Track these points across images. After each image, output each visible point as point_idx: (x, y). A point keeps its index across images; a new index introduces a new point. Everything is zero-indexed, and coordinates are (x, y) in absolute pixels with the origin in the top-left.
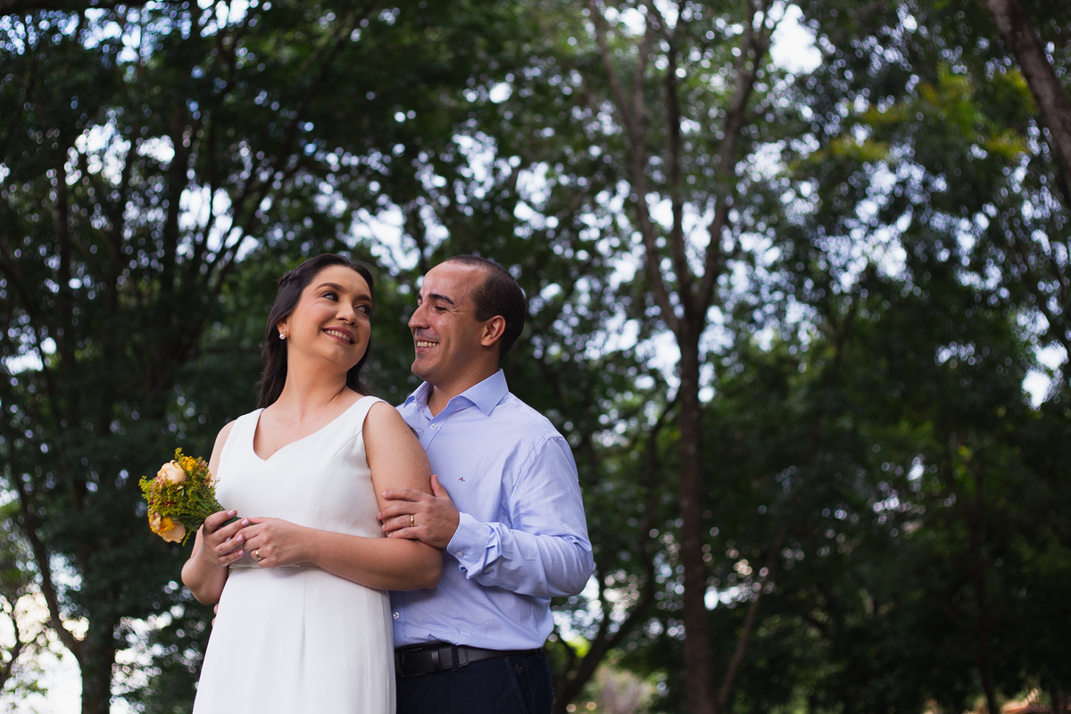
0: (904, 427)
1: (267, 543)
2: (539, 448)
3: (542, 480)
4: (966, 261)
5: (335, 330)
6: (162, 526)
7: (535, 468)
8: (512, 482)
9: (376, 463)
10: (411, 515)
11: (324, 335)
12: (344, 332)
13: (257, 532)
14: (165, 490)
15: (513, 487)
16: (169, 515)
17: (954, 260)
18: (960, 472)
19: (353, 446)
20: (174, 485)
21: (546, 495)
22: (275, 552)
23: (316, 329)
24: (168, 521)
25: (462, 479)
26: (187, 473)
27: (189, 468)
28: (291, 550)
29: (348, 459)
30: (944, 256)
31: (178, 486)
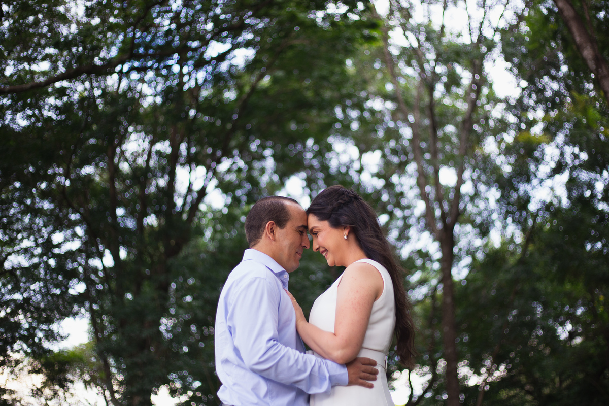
0: (568, 286)
4: (600, 196)
17: (593, 196)
18: (601, 309)
30: (588, 194)
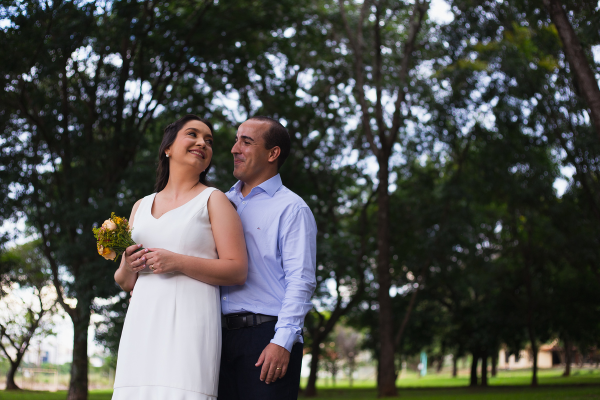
0: (493, 205)
1: (158, 261)
4: (526, 122)
5: (196, 151)
6: (104, 252)
9: (214, 221)
11: (189, 154)
12: (200, 152)
13: (153, 255)
14: (106, 233)
16: (108, 246)
17: (520, 121)
18: (520, 229)
20: (110, 231)
22: (162, 266)
23: (185, 151)
24: (107, 249)
25: (259, 228)
26: (117, 225)
28: (170, 265)
30: (514, 119)
31: (112, 232)
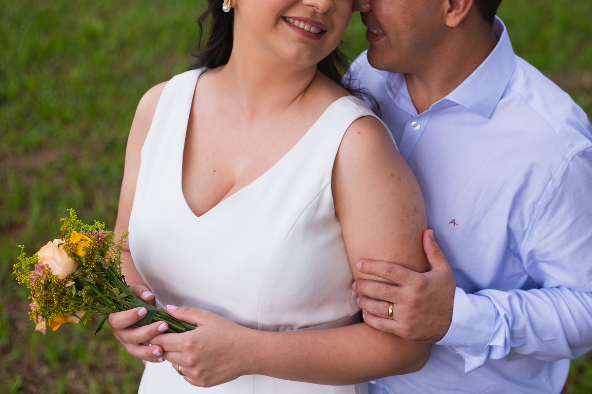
2: (558, 176)
3: (562, 220)
5: (300, 20)
7: (552, 206)
8: (523, 224)
10: (390, 303)
11: (283, 25)
12: (312, 23)
14: (47, 285)
15: (524, 232)
19: (318, 205)
20: (61, 280)
21: (569, 241)
22: (204, 377)
23: (272, 18)
25: (453, 222)
27: (81, 253)
29: (313, 226)
31: (66, 282)
